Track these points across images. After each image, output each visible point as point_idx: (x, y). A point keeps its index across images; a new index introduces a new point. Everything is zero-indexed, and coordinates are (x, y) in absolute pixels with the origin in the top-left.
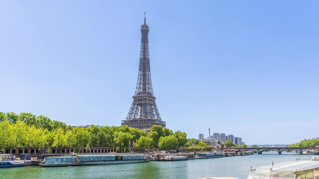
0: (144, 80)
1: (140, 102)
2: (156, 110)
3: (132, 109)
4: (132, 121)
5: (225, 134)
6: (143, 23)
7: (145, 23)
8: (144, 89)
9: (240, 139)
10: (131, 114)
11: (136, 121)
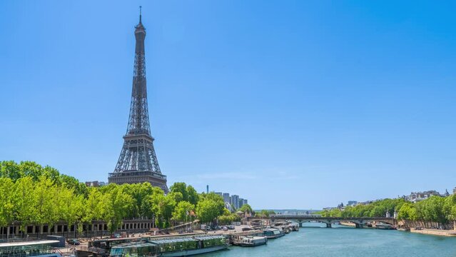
0: (139, 111)
1: (133, 145)
2: (154, 157)
3: (123, 155)
4: (123, 174)
5: (228, 194)
6: (138, 23)
7: (140, 22)
8: (139, 125)
9: (246, 201)
10: (120, 163)
11: (128, 174)
